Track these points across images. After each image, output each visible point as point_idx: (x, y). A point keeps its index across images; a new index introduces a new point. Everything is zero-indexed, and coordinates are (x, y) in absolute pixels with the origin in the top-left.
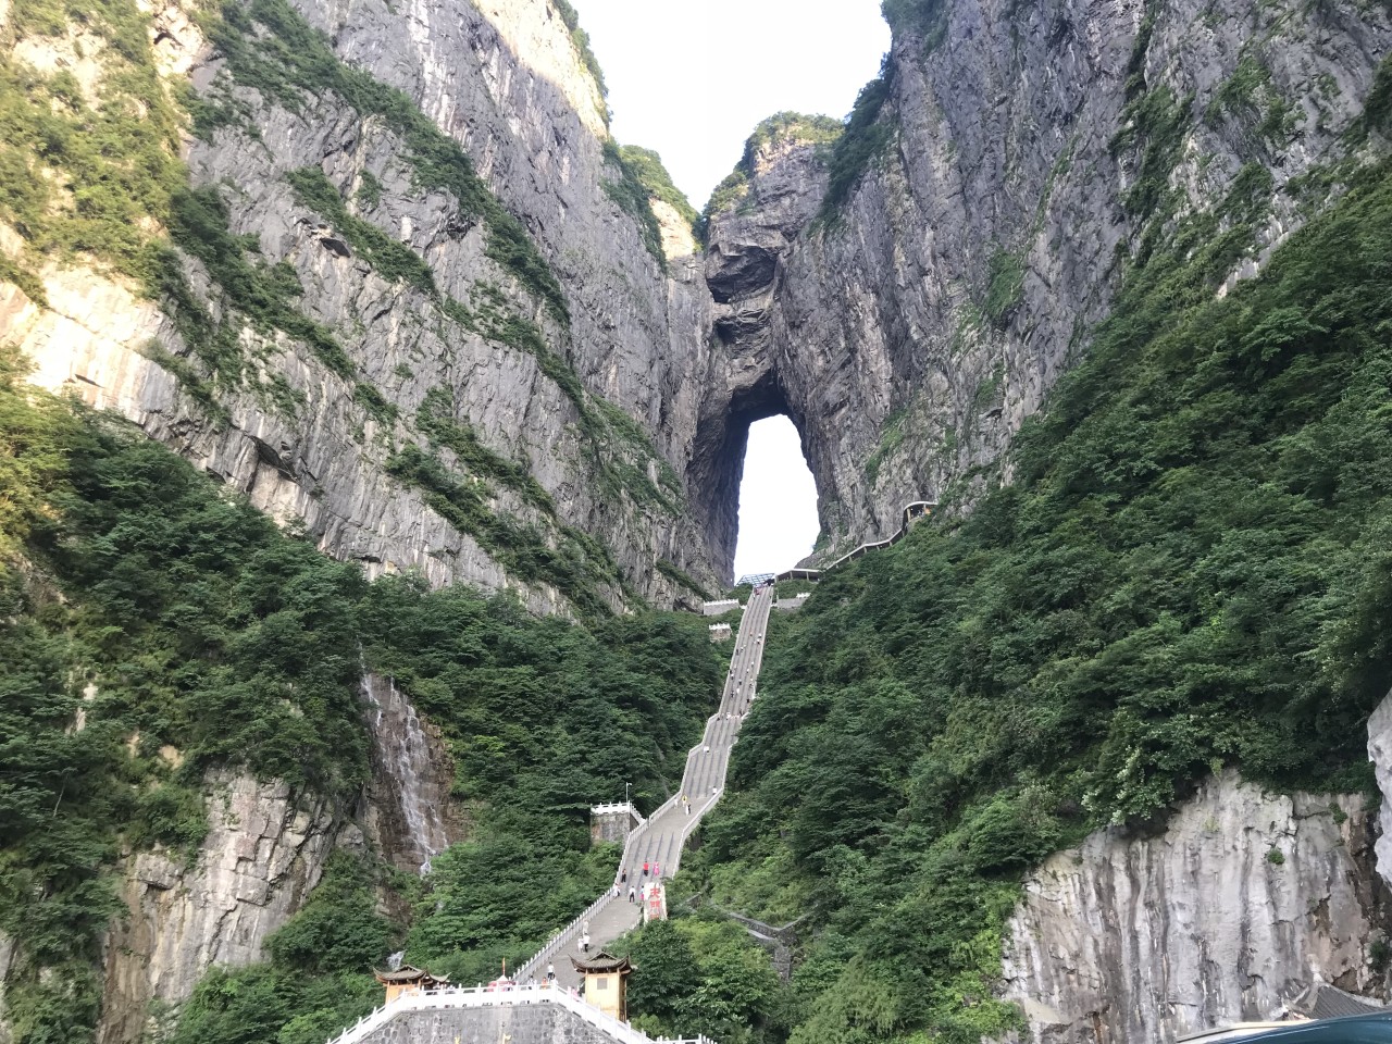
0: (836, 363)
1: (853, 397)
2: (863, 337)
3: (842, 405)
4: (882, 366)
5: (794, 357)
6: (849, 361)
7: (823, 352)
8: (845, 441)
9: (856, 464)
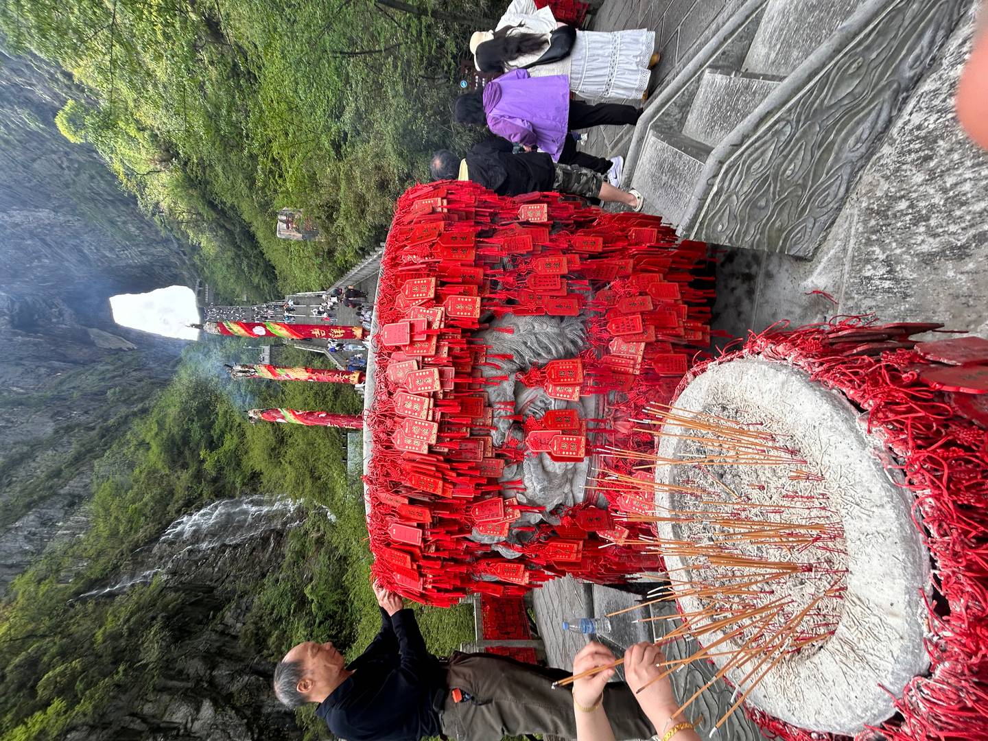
0: (45, 250)
1: (71, 242)
2: (17, 225)
3: (82, 252)
4: (44, 214)
5: (45, 280)
6: (43, 241)
7: (39, 258)
8: (107, 254)
9: (125, 248)
